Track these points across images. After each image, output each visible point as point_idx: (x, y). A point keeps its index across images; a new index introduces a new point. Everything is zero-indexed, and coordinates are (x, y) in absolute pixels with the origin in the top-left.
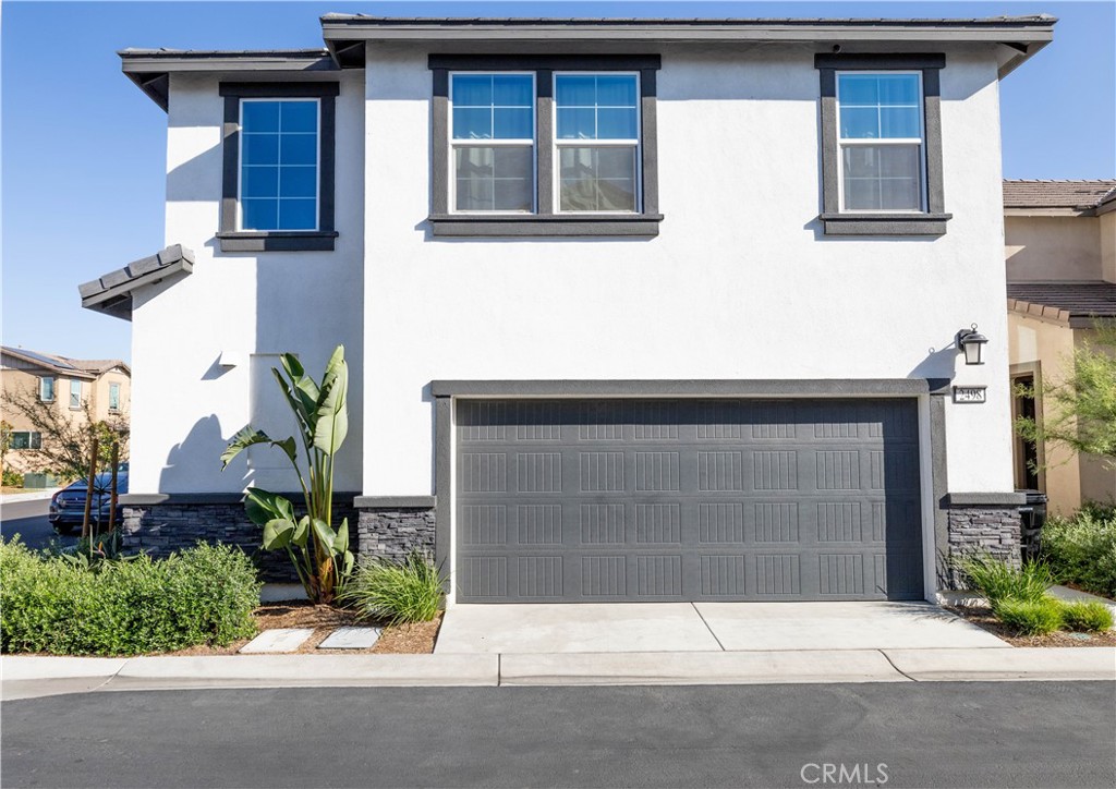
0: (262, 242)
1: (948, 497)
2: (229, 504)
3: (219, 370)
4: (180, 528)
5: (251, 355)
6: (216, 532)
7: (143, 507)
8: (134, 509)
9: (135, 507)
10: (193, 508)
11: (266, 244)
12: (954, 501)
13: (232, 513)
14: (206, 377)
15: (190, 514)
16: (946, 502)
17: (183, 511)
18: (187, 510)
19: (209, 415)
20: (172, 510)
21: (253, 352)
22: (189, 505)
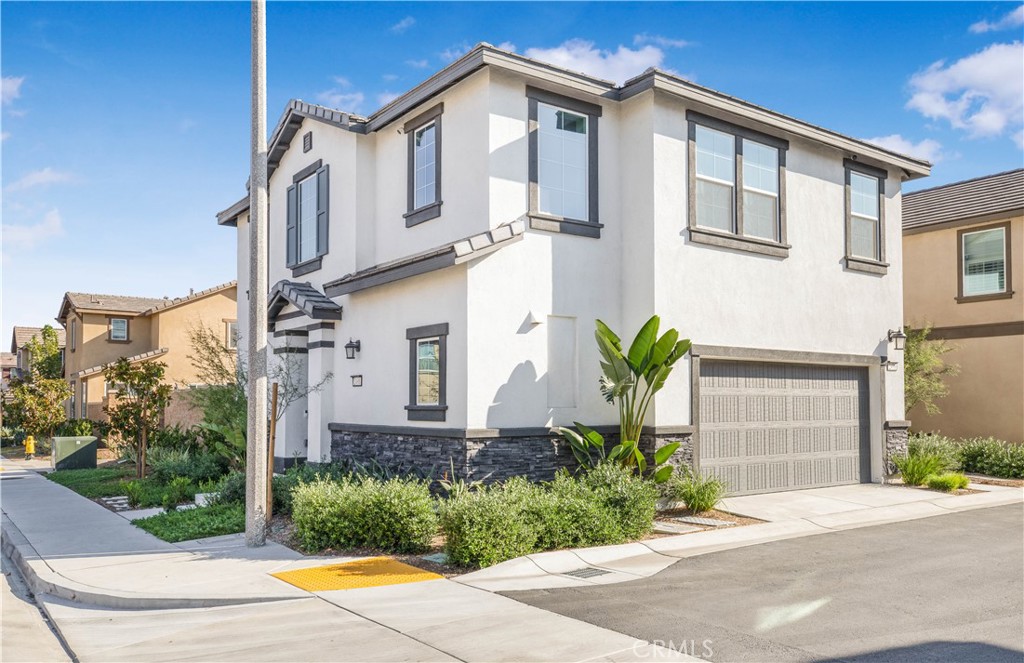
0: (558, 224)
1: (887, 424)
2: (540, 436)
3: (529, 325)
4: (506, 457)
5: (549, 316)
6: (529, 460)
7: (482, 440)
8: (474, 442)
9: (475, 441)
10: (514, 440)
11: (561, 227)
12: (890, 425)
13: (539, 443)
14: (520, 332)
15: (513, 445)
16: (886, 426)
17: (508, 442)
18: (511, 442)
19: (523, 362)
20: (502, 442)
21: (550, 314)
22: (513, 438)
